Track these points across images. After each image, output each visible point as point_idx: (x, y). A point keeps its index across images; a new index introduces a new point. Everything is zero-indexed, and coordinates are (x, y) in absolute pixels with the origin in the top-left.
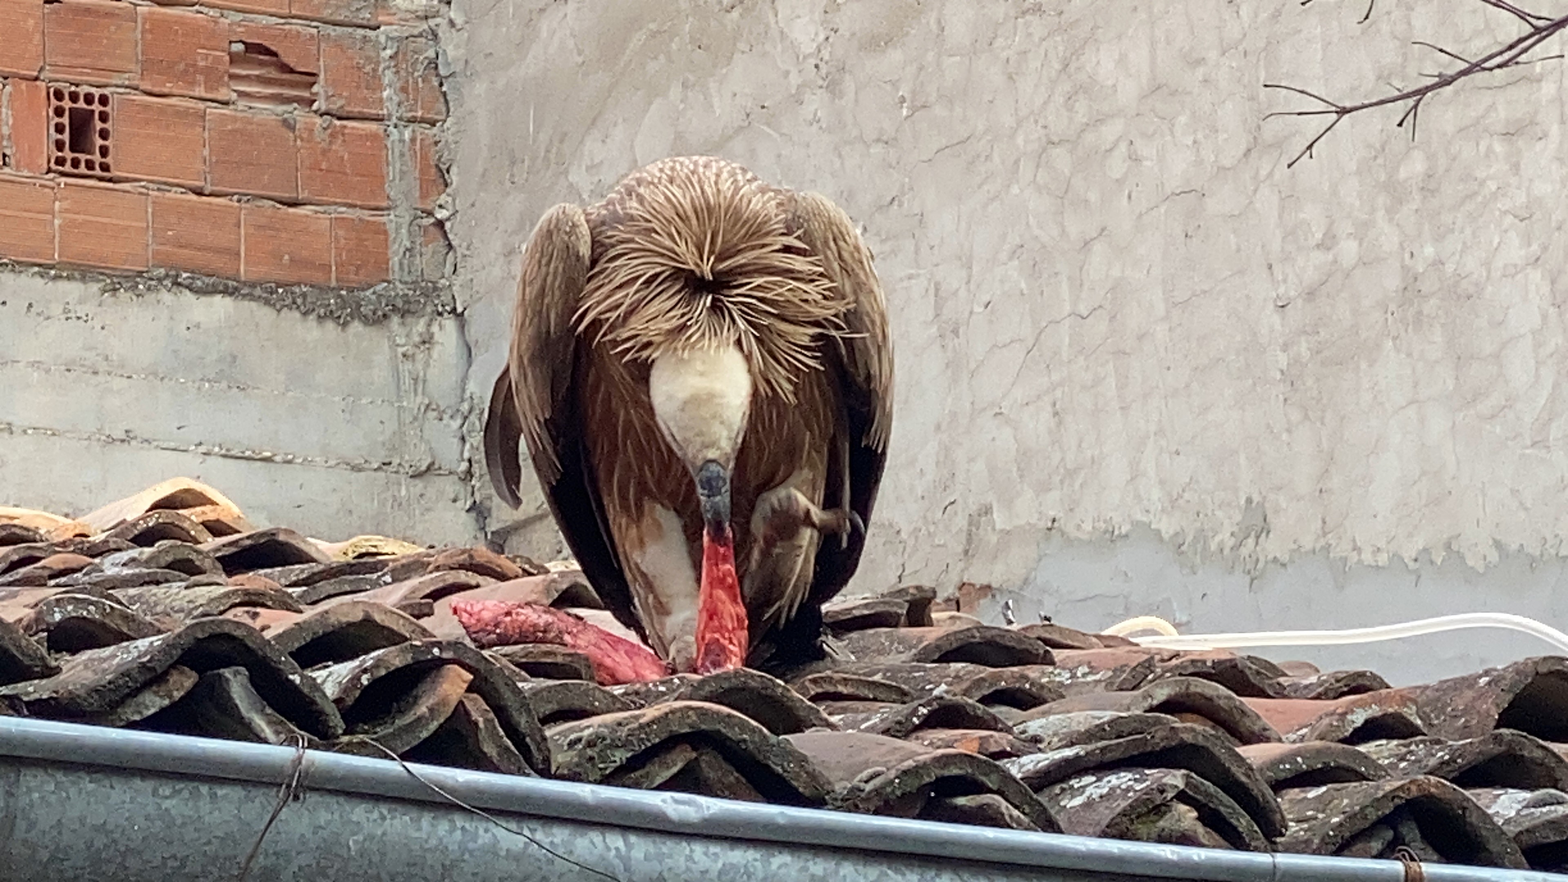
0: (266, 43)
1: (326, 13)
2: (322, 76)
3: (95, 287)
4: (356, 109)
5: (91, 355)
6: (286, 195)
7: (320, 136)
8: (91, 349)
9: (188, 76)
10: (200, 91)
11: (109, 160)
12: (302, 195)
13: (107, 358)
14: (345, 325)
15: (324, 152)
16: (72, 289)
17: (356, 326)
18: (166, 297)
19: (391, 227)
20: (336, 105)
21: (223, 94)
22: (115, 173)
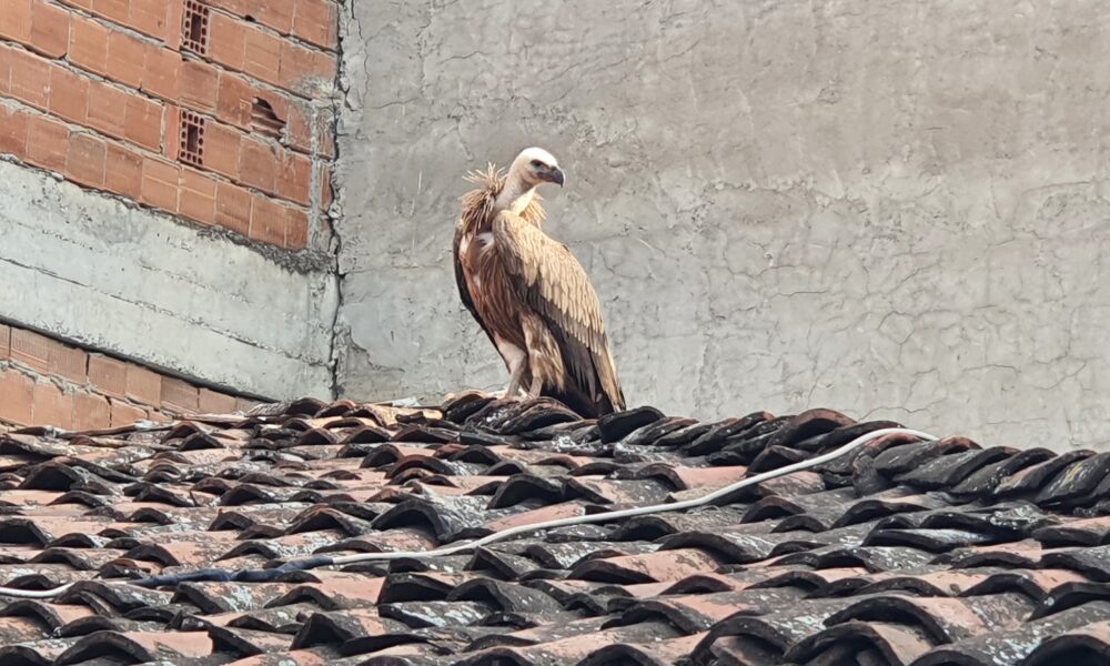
0: (268, 101)
1: (292, 88)
2: (287, 125)
3: (195, 232)
4: (300, 146)
5: (190, 272)
6: (269, 191)
7: (285, 159)
8: (190, 268)
9: (234, 114)
10: (239, 124)
11: (202, 157)
12: (276, 192)
13: (196, 275)
14: (291, 273)
15: (287, 169)
16: (185, 231)
17: (296, 274)
18: (222, 242)
19: (310, 217)
20: (293, 142)
21: (248, 127)
22: (204, 166)
